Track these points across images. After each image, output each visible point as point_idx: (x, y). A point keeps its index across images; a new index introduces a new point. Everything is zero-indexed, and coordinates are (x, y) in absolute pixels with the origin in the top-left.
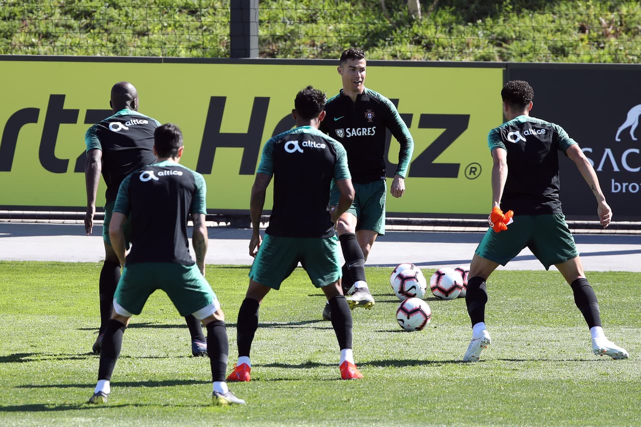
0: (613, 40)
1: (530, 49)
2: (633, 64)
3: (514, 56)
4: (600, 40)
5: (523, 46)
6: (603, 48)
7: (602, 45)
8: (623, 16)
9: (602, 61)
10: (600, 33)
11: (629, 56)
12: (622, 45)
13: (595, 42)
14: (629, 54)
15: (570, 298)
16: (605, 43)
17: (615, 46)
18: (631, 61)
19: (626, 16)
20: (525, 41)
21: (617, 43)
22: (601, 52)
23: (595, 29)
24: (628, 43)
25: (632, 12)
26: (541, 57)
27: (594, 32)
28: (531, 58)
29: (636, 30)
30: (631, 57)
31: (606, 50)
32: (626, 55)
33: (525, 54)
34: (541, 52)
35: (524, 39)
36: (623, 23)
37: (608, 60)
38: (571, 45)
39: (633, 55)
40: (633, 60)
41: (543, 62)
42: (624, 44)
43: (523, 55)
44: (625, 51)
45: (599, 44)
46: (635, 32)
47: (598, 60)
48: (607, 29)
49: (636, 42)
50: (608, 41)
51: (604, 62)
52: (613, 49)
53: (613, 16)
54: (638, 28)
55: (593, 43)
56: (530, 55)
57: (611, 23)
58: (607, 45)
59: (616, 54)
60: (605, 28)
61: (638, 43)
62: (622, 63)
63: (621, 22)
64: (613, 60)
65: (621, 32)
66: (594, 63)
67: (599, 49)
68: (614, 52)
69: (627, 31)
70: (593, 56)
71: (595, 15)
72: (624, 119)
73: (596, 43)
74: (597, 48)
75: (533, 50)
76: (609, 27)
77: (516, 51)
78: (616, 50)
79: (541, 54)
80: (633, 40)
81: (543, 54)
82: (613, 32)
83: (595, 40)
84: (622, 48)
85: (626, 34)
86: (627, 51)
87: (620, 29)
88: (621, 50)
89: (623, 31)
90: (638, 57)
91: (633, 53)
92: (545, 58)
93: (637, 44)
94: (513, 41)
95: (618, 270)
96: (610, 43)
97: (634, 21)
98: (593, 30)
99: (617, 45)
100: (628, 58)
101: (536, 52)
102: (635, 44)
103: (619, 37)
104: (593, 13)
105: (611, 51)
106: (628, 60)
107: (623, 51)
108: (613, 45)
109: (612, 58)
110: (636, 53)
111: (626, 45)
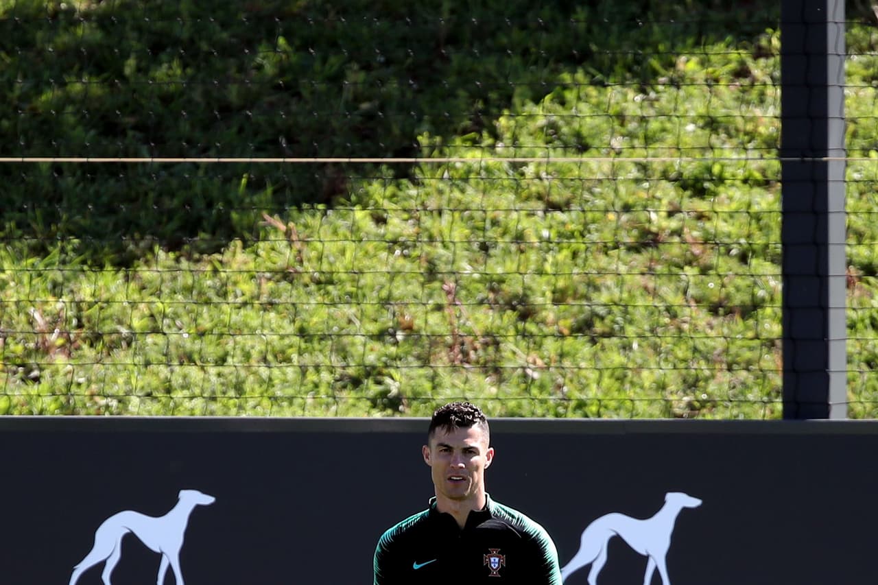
0: (60, 360)
2: (107, 415)
4: (31, 361)
6: (37, 380)
7: (35, 373)
8: (84, 306)
9: (35, 411)
10: (32, 345)
11: (97, 399)
12: (81, 373)
13: (19, 366)
14: (99, 395)
16: (41, 369)
17: (66, 375)
18: (102, 410)
19: (90, 305)
21: (69, 368)
22: (34, 389)
23: (20, 336)
24: (96, 366)
25: (105, 296)
27: (17, 344)
29: (114, 337)
30: (102, 402)
31: (45, 384)
32: (92, 395)
36: (84, 320)
37: (49, 407)
39: (106, 396)
40: (107, 407)
42: (87, 370)
44: (88, 386)
45: (28, 370)
46: (113, 342)
47: (25, 409)
48: (47, 336)
49: (114, 365)
50: (50, 364)
51: (41, 413)
52: (61, 381)
53: (59, 305)
54: (117, 332)
55: (14, 368)
57: (56, 320)
58: (47, 373)
59: (68, 393)
60: (43, 333)
61: (119, 367)
62: (82, 416)
63: (79, 320)
64: (62, 407)
65: (79, 342)
66: (16, 415)
67: (30, 382)
68: (64, 390)
69: (95, 339)
70: (15, 401)
71: (17, 303)
72: (89, 545)
73: (21, 369)
74: (23, 380)
76: (52, 332)
78: (69, 385)
80: (108, 361)
82: (60, 342)
83: (19, 361)
84: (81, 380)
85: (91, 345)
86: (94, 387)
87: (78, 336)
88: (79, 385)
89: (84, 340)
90: (120, 401)
91: (108, 391)
93: (119, 371)
96: (53, 367)
97: (111, 317)
98: (15, 338)
99: (69, 372)
100: (96, 403)
102: (112, 369)
103: (74, 354)
104: (14, 299)
105: (56, 387)
106: (96, 407)
107: (84, 387)
108: (62, 373)
109: (59, 402)
110: (114, 390)
111: (90, 372)
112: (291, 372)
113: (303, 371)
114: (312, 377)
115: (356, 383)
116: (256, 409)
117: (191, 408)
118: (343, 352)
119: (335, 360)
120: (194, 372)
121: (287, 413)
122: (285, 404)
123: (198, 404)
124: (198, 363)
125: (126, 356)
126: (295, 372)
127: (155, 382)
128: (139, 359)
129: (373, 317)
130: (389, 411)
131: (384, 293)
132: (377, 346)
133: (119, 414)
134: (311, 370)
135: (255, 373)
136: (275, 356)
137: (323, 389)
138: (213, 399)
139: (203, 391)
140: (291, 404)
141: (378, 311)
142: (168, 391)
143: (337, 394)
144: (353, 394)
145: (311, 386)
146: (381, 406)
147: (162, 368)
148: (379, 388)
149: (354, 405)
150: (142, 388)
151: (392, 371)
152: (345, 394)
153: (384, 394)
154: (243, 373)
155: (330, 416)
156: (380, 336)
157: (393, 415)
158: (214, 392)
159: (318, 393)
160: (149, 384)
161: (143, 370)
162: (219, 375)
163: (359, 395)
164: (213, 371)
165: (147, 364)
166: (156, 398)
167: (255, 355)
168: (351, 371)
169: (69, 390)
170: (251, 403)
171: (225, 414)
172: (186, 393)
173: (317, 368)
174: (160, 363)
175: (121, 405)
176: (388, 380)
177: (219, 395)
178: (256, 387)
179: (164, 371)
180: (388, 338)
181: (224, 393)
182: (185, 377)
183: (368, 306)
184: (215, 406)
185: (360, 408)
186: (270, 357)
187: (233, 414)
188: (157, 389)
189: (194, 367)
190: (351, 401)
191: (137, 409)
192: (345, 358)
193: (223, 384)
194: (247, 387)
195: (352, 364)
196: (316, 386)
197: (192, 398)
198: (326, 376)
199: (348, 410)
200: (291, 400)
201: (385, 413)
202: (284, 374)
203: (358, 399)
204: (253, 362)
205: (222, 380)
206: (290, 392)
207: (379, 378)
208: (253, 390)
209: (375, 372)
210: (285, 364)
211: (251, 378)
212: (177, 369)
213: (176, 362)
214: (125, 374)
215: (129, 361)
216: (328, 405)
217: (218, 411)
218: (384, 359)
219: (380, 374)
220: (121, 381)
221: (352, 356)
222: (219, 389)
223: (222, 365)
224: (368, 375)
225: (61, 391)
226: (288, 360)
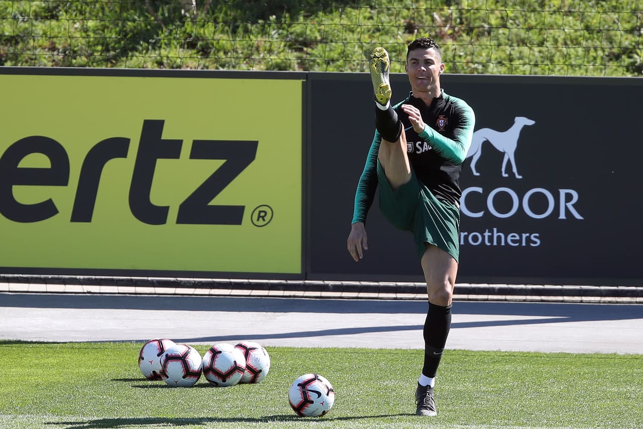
0: (450, 42)
1: (339, 54)
2: (476, 74)
3: (318, 64)
5: (331, 50)
8: (464, 11)
10: (433, 34)
11: (471, 65)
12: (462, 50)
15: (387, 384)
17: (453, 50)
18: (474, 71)
19: (468, 11)
20: (333, 44)
21: (455, 46)
23: (427, 29)
24: (470, 46)
25: (476, 6)
26: (354, 65)
27: (426, 32)
28: (340, 66)
29: (481, 29)
30: (473, 66)
32: (468, 62)
33: (333, 61)
34: (354, 58)
35: (332, 41)
36: (464, 20)
38: (393, 49)
40: (476, 69)
41: (358, 72)
42: (465, 48)
43: (331, 63)
44: (465, 58)
46: (480, 32)
48: (443, 29)
49: (480, 45)
50: (444, 45)
53: (450, 11)
54: (483, 27)
56: (340, 62)
57: (448, 19)
59: (454, 61)
60: (440, 26)
61: (484, 47)
63: (461, 19)
64: (450, 69)
65: (461, 32)
68: (452, 59)
69: (469, 31)
71: (426, 10)
75: (344, 55)
76: (445, 26)
77: (321, 57)
78: (454, 56)
79: (354, 61)
80: (477, 43)
81: (357, 61)
82: (450, 32)
84: (462, 54)
85: (468, 34)
86: (469, 58)
87: (460, 29)
88: (460, 56)
89: (464, 31)
90: (483, 66)
91: (476, 60)
92: (359, 67)
93: (483, 49)
94: (317, 44)
95: (453, 349)
96: (446, 46)
97: (479, 18)
98: (424, 30)
99: (455, 49)
100: (470, 67)
101: (348, 59)
102: (479, 48)
103: (458, 39)
104: (424, 7)
105: (448, 58)
106: (470, 69)
107: (463, 58)
108: (451, 49)
109: (449, 66)
110: (481, 59)
111: (467, 49)
112: (580, 51)
113: (587, 50)
114: (592, 53)
115: (617, 57)
116: (560, 71)
117: (524, 70)
118: (611, 40)
119: (605, 44)
120: (525, 50)
121: (578, 74)
122: (577, 69)
123: (527, 67)
124: (528, 45)
125: (487, 41)
126: (583, 51)
127: (503, 56)
128: (494, 42)
129: (628, 20)
130: (636, 74)
131: (633, 6)
132: (630, 36)
133: (482, 73)
134: (592, 50)
135: (560, 51)
136: (572, 41)
137: (599, 61)
138: (536, 65)
139: (530, 61)
140: (580, 68)
141: (630, 16)
142: (511, 60)
143: (607, 64)
144: (615, 64)
145: (591, 59)
146: (632, 71)
147: (508, 47)
148: (631, 60)
149: (616, 70)
150: (496, 59)
151: (638, 51)
152: (611, 63)
153: (633, 64)
154: (553, 51)
155: (602, 76)
156: (631, 31)
157: (638, 76)
158: (536, 61)
159: (596, 63)
160: (500, 57)
161: (497, 48)
162: (540, 52)
163: (619, 64)
164: (536, 49)
165: (499, 45)
166: (504, 64)
167: (560, 40)
168: (615, 50)
169: (454, 59)
170: (558, 68)
171: (543, 74)
172: (521, 62)
173: (596, 49)
174: (506, 44)
175: (484, 68)
176: (636, 56)
177: (539, 63)
178: (561, 59)
179: (508, 49)
180: (636, 32)
181: (542, 62)
182: (521, 53)
183: (625, 14)
184: (538, 70)
185: (620, 72)
186: (569, 42)
187: (547, 74)
188: (504, 59)
189: (526, 48)
190: (614, 67)
191: (494, 70)
192: (611, 43)
193: (542, 57)
194: (556, 59)
195: (615, 46)
196: (595, 58)
197: (524, 64)
198: (600, 53)
199: (612, 73)
200: (580, 66)
201: (633, 75)
202: (577, 52)
203: (619, 66)
204: (559, 45)
205: (541, 55)
206: (579, 62)
207: (631, 55)
208: (559, 61)
209: (628, 51)
210: (577, 46)
211: (558, 54)
212: (516, 48)
213: (515, 45)
214: (486, 50)
215: (488, 43)
216: (601, 70)
217: (539, 72)
218: (634, 44)
219: (631, 52)
220: (484, 54)
221: (615, 42)
222: (539, 60)
223: (542, 46)
224: (624, 53)
225: (450, 60)
226: (579, 44)
